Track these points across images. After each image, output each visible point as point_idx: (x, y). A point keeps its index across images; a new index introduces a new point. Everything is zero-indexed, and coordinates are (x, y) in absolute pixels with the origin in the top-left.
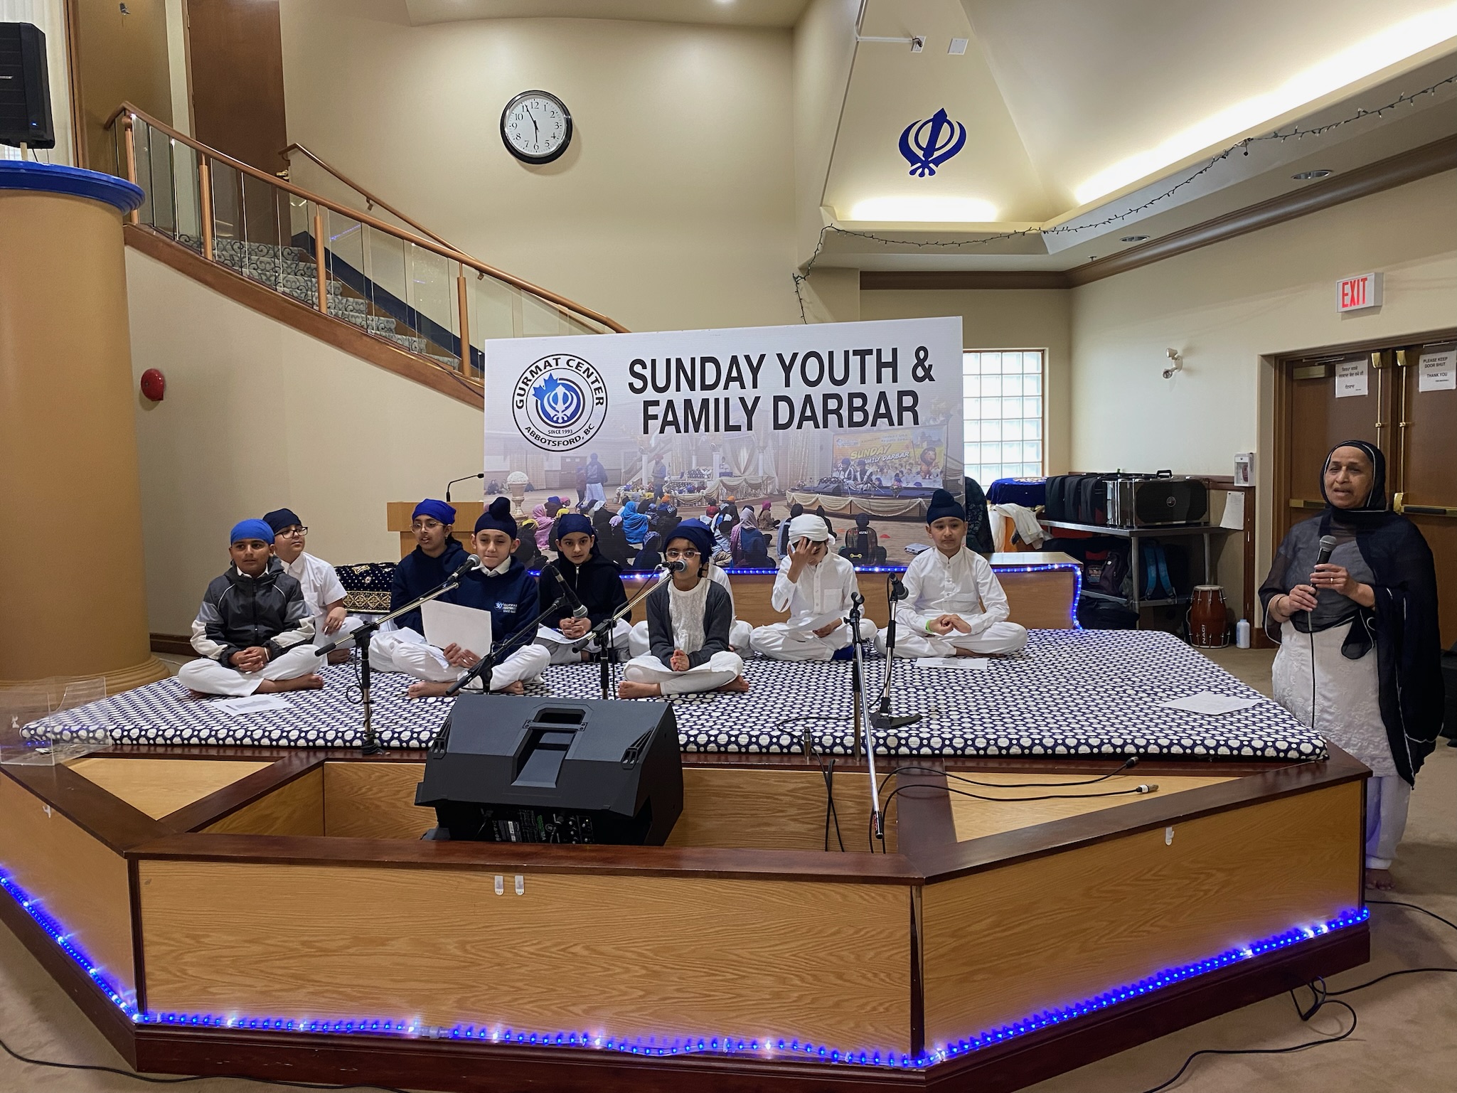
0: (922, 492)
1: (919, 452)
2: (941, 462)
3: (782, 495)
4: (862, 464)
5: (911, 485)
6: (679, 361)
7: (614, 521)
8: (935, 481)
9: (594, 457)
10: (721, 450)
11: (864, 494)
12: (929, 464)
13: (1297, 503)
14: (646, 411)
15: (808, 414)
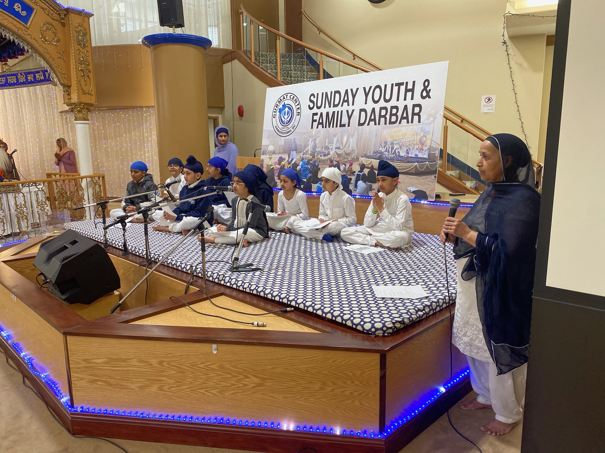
0: (417, 160)
2: (428, 143)
3: (358, 159)
4: (392, 144)
5: (413, 156)
6: (326, 93)
7: (299, 168)
8: (424, 154)
9: (294, 139)
10: (337, 136)
12: (422, 144)
14: (313, 118)
15: (373, 117)
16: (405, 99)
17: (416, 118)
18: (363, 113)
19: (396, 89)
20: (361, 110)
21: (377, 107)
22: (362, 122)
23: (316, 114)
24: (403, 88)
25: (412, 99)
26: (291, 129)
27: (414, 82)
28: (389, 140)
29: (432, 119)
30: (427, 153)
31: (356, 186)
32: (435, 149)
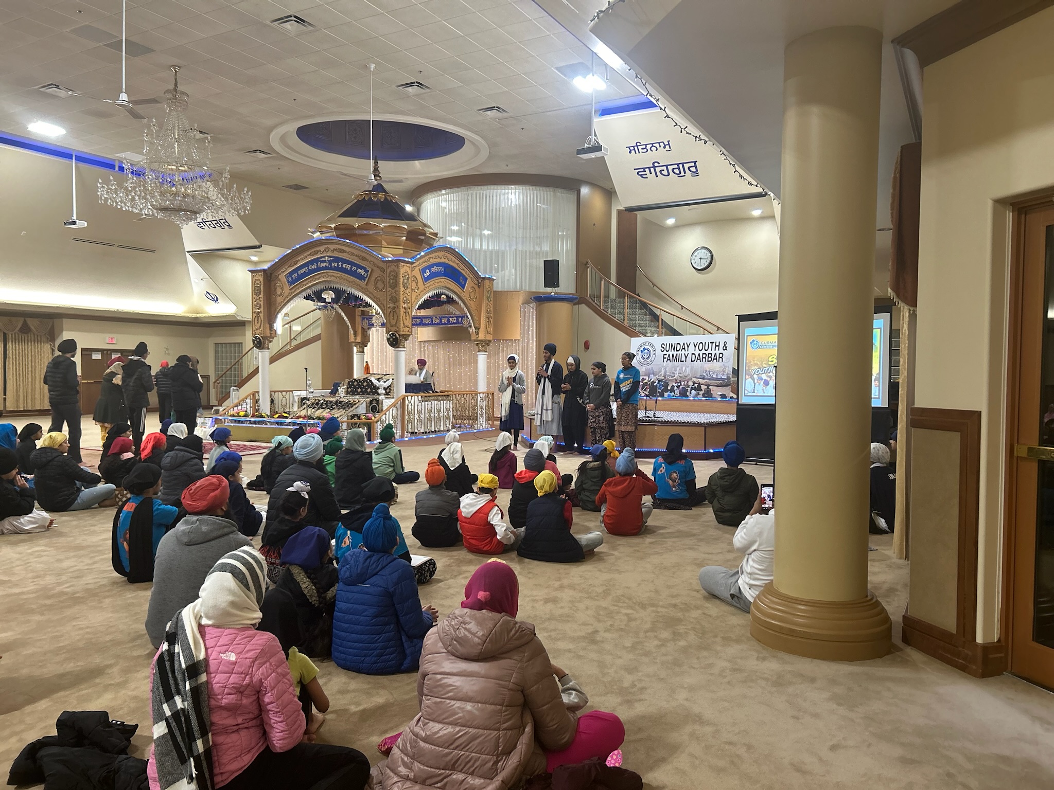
3: (691, 379)
4: (709, 371)
6: (672, 344)
9: (652, 368)
10: (678, 367)
11: (709, 379)
14: (664, 356)
15: (699, 358)
16: (715, 350)
17: (721, 359)
19: (710, 344)
20: (692, 354)
21: (701, 353)
22: (693, 360)
23: (666, 354)
24: (714, 345)
25: (719, 350)
27: (719, 342)
28: (708, 370)
29: (728, 360)
30: (726, 376)
31: (691, 393)
32: (730, 374)
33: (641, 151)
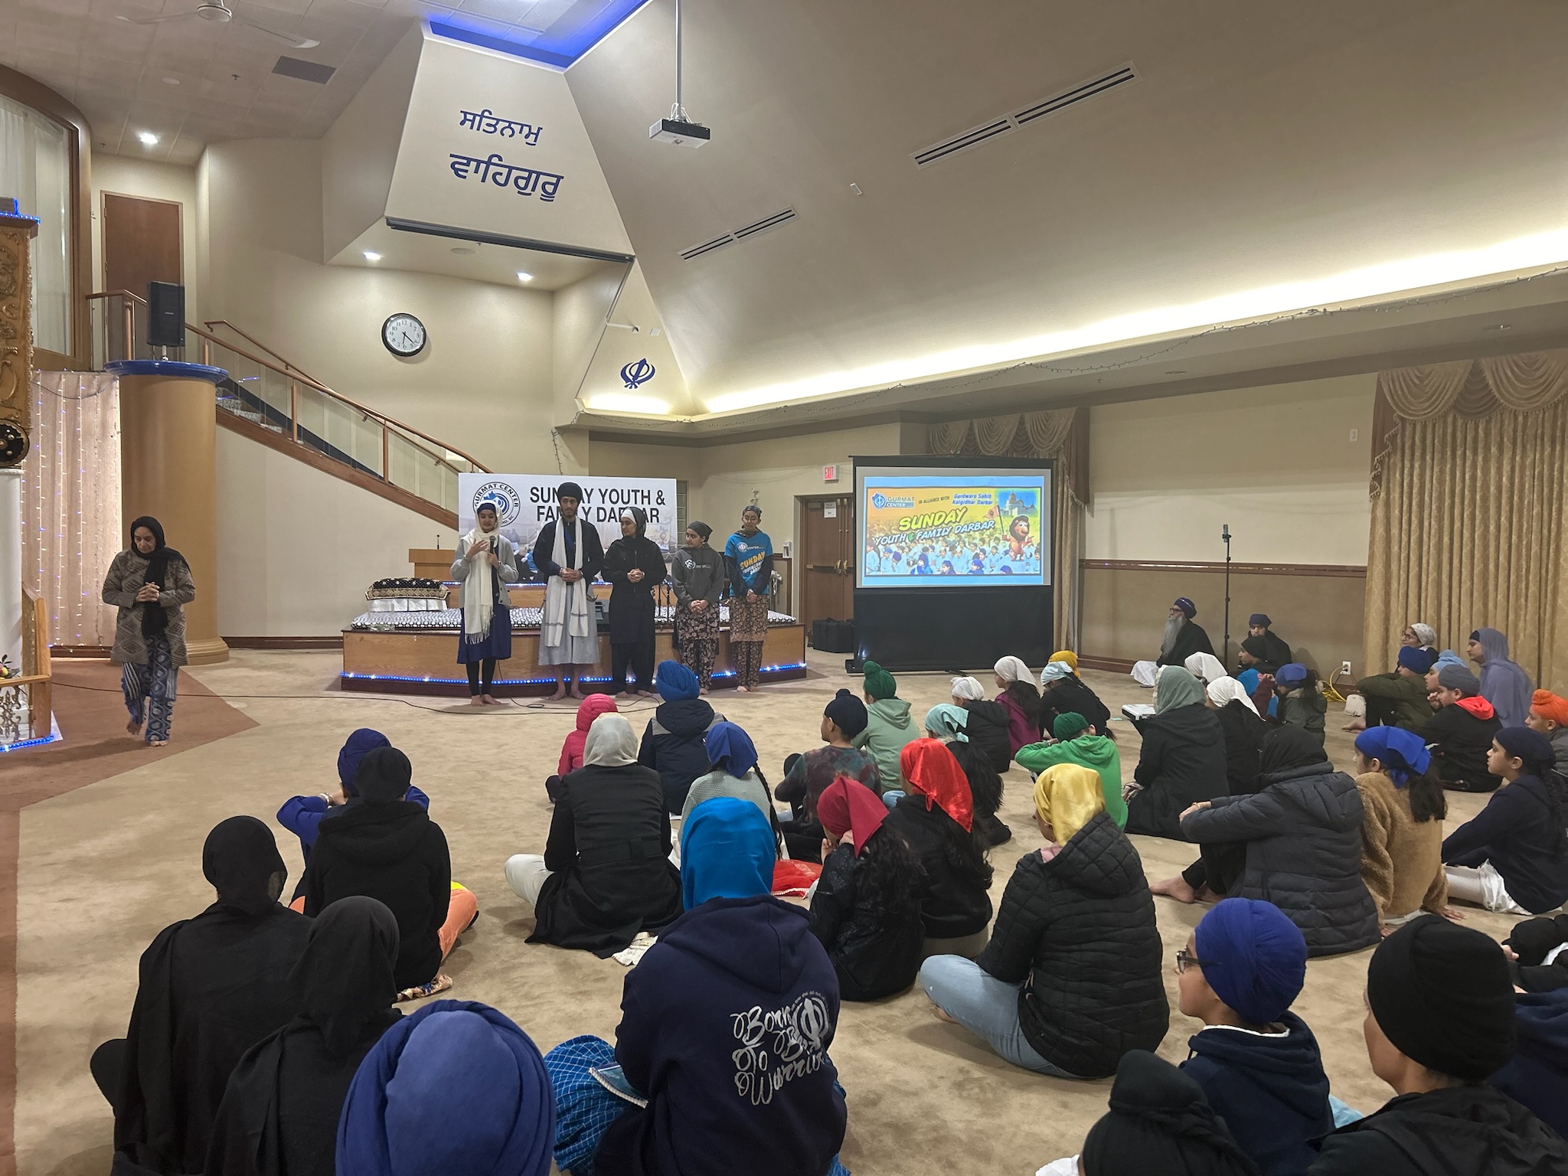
1: (659, 534)
2: (668, 538)
6: (554, 489)
7: (523, 560)
9: (514, 530)
12: (663, 539)
13: (810, 566)
14: (538, 510)
15: (613, 515)
16: (643, 503)
17: (654, 519)
18: (601, 511)
19: (632, 494)
20: (598, 509)
21: (616, 507)
22: (601, 518)
23: (543, 507)
24: (639, 494)
25: (649, 503)
26: (507, 519)
27: (649, 491)
29: (668, 521)
30: (667, 546)
32: (674, 543)
33: (483, 126)
